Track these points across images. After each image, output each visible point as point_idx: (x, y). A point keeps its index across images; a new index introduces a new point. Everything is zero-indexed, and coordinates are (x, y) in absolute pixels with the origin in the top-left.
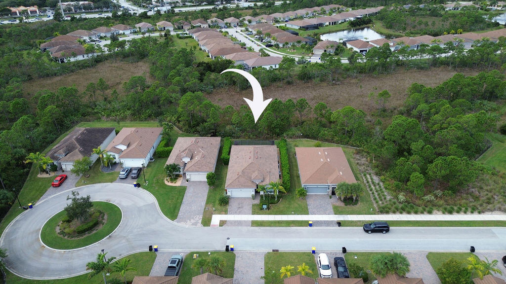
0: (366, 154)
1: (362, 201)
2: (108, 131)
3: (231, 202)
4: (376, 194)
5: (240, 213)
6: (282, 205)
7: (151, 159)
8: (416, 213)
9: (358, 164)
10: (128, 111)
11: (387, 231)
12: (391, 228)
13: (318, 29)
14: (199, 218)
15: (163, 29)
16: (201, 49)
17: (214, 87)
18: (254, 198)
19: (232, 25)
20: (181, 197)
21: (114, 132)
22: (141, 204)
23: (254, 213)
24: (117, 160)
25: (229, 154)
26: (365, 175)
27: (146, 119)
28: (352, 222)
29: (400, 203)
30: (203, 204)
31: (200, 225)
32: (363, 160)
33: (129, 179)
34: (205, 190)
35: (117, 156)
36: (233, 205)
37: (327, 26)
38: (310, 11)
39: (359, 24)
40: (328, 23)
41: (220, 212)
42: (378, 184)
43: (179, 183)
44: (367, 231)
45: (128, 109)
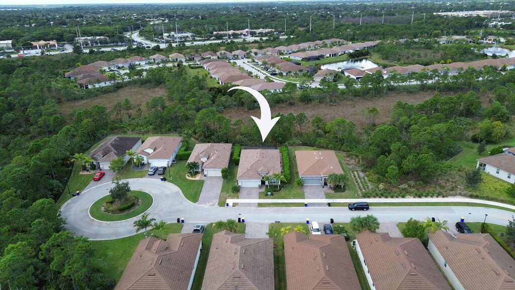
0: (354, 157)
1: (349, 189)
2: (137, 140)
3: (241, 190)
4: (361, 185)
5: (249, 198)
6: (283, 192)
7: (173, 161)
8: (392, 197)
9: (347, 164)
10: (150, 126)
11: (367, 209)
12: (370, 207)
13: (319, 60)
14: (216, 201)
15: (175, 60)
16: (211, 77)
17: (225, 108)
18: (260, 187)
19: (240, 57)
20: (200, 187)
21: (140, 141)
22: (168, 192)
23: (260, 198)
24: (145, 161)
25: (239, 156)
26: (352, 172)
27: (166, 133)
28: (340, 203)
29: (380, 191)
30: (219, 192)
31: (216, 205)
32: (352, 161)
33: (156, 175)
34: (221, 182)
35: (145, 158)
36: (243, 193)
37: (328, 57)
38: (312, 44)
39: (357, 56)
40: (328, 55)
41: (233, 198)
42: (363, 178)
43: (198, 178)
44: (351, 209)
45: (151, 124)
